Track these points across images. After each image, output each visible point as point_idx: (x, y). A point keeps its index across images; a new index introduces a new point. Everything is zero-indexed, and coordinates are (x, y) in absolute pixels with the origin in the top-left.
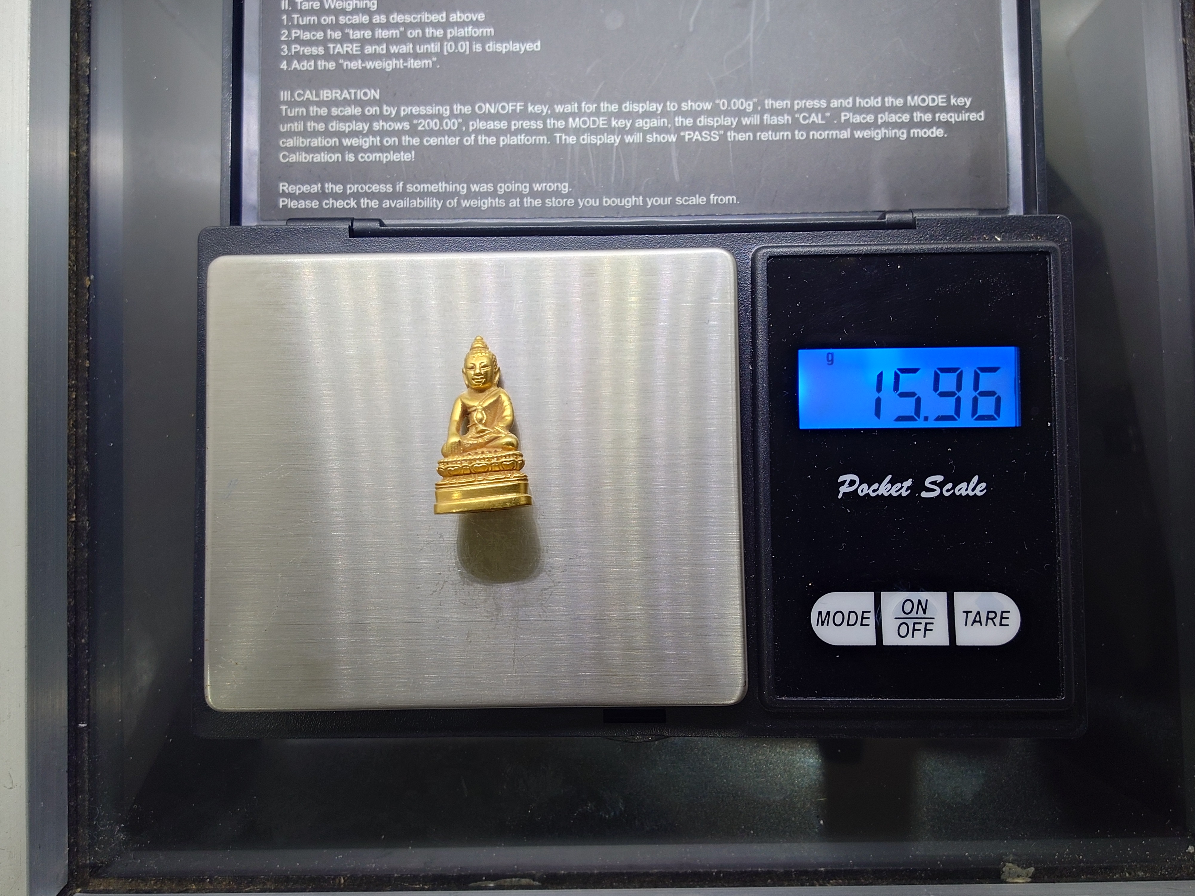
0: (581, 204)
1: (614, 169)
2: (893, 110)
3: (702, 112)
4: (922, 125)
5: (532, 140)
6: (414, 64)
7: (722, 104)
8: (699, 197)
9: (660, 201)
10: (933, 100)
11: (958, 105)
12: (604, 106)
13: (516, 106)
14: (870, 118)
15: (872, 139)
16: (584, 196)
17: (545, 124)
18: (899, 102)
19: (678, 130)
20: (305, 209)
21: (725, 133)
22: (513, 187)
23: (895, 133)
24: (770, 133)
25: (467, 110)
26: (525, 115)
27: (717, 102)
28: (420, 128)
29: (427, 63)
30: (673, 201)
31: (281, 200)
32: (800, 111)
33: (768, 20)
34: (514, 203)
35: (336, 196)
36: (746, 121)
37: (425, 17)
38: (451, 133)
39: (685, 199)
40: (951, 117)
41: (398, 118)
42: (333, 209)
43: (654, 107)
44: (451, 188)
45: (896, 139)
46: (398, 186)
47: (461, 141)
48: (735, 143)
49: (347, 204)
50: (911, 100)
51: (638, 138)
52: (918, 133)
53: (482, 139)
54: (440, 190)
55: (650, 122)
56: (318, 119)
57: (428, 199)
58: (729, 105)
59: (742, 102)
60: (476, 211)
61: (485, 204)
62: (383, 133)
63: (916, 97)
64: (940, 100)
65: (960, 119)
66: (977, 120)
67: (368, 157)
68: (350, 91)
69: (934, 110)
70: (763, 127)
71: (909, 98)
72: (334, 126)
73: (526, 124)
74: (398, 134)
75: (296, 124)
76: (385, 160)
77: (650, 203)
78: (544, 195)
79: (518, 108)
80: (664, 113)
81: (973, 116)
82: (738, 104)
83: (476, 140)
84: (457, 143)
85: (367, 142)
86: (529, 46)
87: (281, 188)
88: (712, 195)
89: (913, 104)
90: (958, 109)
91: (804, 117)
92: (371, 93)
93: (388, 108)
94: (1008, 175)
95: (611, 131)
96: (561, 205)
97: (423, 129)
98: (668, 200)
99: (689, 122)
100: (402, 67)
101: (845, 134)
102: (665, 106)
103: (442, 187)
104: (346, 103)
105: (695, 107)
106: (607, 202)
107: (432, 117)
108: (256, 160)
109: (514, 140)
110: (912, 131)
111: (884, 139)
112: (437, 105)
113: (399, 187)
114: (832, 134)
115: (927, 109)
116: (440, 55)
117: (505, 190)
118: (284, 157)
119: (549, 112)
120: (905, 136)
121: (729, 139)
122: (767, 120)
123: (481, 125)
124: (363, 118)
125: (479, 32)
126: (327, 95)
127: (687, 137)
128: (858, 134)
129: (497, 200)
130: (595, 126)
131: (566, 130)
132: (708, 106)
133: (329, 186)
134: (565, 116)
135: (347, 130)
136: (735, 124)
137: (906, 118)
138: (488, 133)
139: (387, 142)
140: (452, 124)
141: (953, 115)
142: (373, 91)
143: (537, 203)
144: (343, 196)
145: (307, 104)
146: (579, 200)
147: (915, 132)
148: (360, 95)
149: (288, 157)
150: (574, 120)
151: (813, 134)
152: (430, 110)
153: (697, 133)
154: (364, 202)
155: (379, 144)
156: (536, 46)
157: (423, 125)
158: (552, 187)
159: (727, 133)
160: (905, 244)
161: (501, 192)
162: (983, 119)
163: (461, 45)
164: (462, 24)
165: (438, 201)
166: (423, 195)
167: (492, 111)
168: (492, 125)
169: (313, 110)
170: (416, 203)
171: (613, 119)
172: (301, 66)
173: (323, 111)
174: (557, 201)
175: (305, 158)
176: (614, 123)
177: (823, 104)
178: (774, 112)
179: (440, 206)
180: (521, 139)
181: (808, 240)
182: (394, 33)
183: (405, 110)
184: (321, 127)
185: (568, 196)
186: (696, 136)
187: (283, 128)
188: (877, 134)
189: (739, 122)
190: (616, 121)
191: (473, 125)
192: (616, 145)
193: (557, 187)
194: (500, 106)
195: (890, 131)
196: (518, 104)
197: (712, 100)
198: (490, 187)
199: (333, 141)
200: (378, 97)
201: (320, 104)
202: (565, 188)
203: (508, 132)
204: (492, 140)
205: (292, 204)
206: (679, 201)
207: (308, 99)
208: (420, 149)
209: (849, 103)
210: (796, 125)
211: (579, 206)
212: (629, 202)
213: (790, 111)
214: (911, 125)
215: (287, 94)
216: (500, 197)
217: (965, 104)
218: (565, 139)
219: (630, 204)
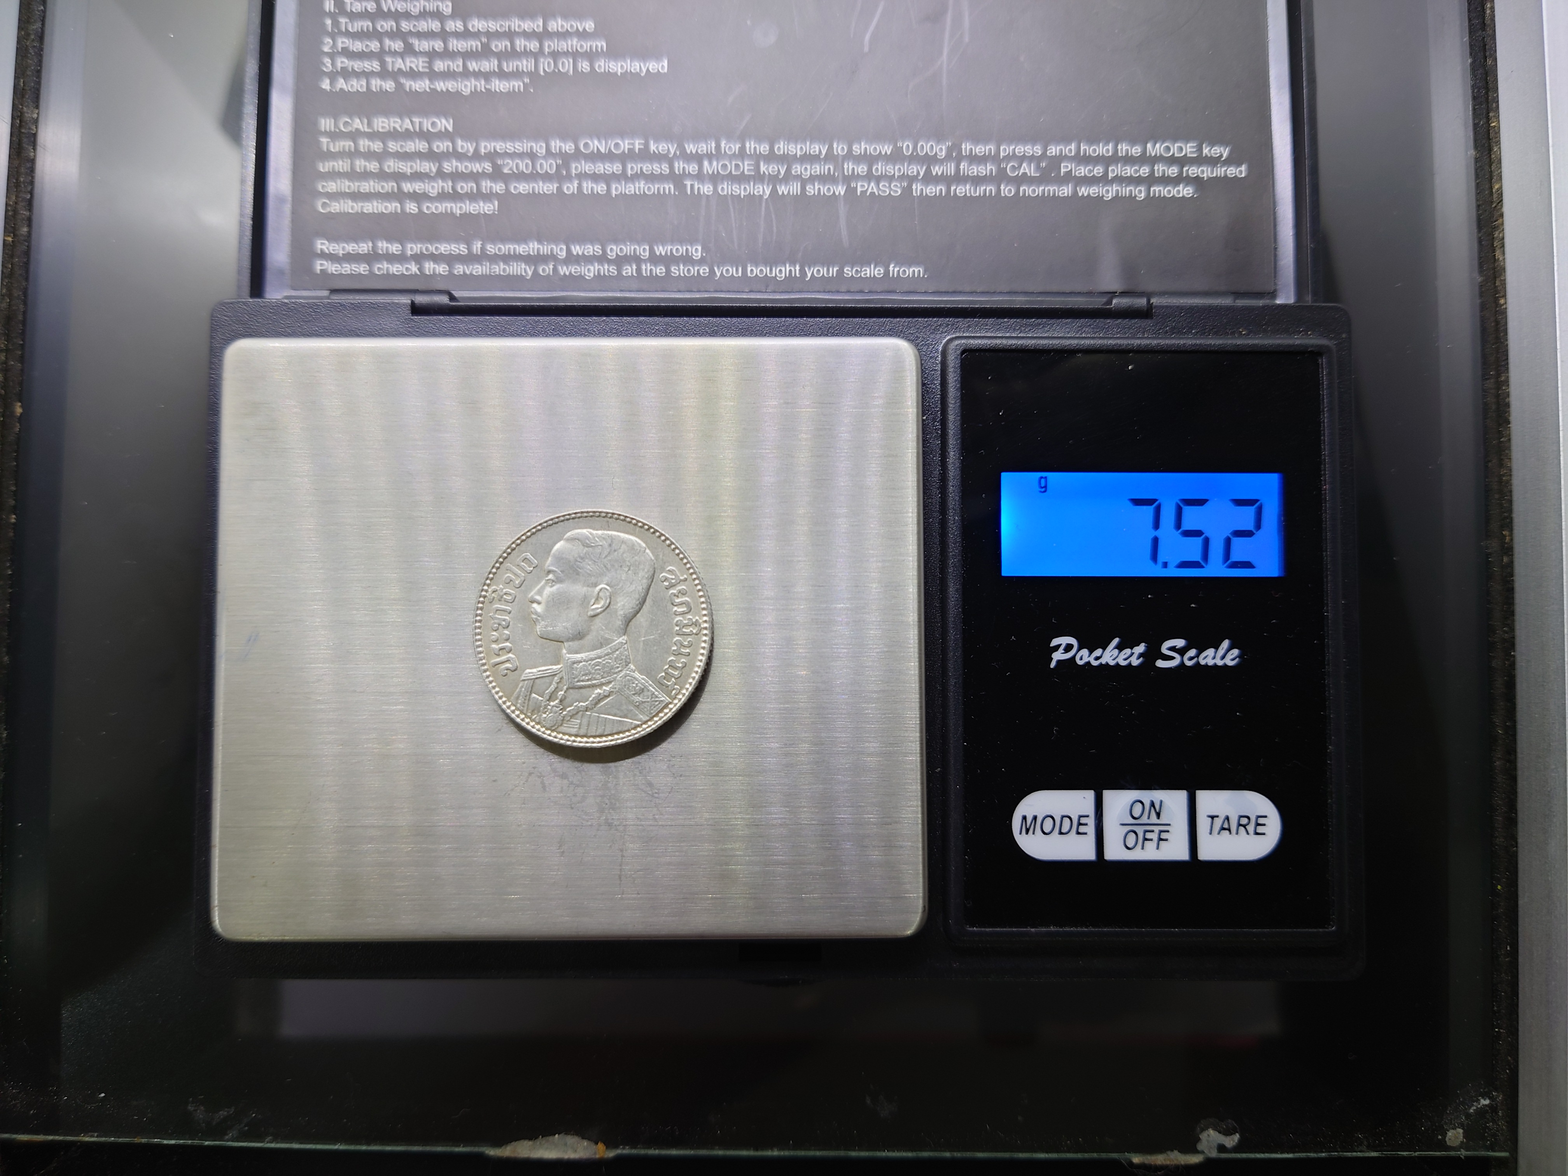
0: (718, 274)
1: (762, 230)
2: (1129, 160)
3: (880, 157)
4: (1165, 180)
5: (655, 188)
6: (499, 86)
7: (907, 146)
8: (875, 268)
9: (823, 271)
10: (1181, 149)
11: (1211, 156)
12: (750, 146)
13: (633, 144)
14: (1098, 170)
15: (1100, 198)
16: (722, 262)
17: (671, 167)
18: (1136, 151)
19: (847, 179)
20: (351, 276)
21: (910, 187)
22: (628, 249)
23: (1131, 191)
24: (968, 187)
25: (568, 147)
26: (645, 155)
27: (899, 144)
28: (506, 171)
29: (517, 84)
30: (841, 272)
31: (319, 262)
32: (1008, 158)
33: (967, 39)
34: (629, 270)
35: (391, 258)
36: (937, 170)
37: (516, 24)
38: (547, 177)
39: (857, 270)
40: (1203, 172)
41: (477, 156)
42: (388, 276)
43: (816, 148)
44: (545, 249)
45: (1132, 198)
46: (475, 247)
47: (559, 189)
48: (923, 198)
49: (407, 269)
50: (1151, 150)
51: (794, 188)
52: (1160, 191)
53: (588, 186)
54: (532, 253)
55: (811, 169)
56: (369, 155)
57: (515, 264)
58: (915, 148)
59: (932, 146)
60: (577, 281)
61: (590, 271)
62: (456, 176)
63: (1158, 145)
64: (1189, 149)
65: (1214, 175)
66: (1236, 176)
67: (436, 208)
68: (414, 120)
69: (1182, 162)
70: (959, 178)
71: (1149, 146)
72: (391, 165)
73: (647, 167)
74: (475, 177)
75: (341, 163)
76: (458, 212)
77: (809, 275)
78: (668, 260)
79: (637, 147)
80: (830, 157)
81: (1232, 171)
82: (927, 147)
83: (580, 187)
84: (555, 192)
85: (434, 188)
86: (653, 66)
87: (319, 246)
88: (893, 265)
89: (1153, 154)
90: (1213, 162)
91: (1013, 166)
92: (441, 123)
93: (465, 145)
94: (1276, 249)
95: (759, 178)
96: (692, 274)
97: (511, 172)
98: (834, 270)
99: (862, 169)
100: (483, 90)
101: (1066, 191)
102: (831, 148)
103: (533, 249)
104: (407, 135)
105: (871, 149)
106: (754, 271)
107: (521, 155)
108: (287, 208)
109: (630, 189)
110: (1152, 189)
111: (1116, 198)
112: (529, 138)
113: (477, 248)
114: (1049, 190)
115: (1172, 161)
116: (533, 75)
117: (617, 254)
118: (324, 205)
119: (678, 153)
120: (1143, 195)
121: (914, 194)
122: (964, 168)
123: (587, 167)
124: (430, 155)
125: (586, 45)
126: (384, 125)
127: (859, 190)
128: (1083, 191)
129: (606, 267)
130: (739, 173)
131: (700, 177)
132: (887, 149)
133: (383, 246)
134: (698, 158)
135: (409, 171)
136: (922, 174)
137: (1145, 171)
138: (595, 177)
139: (462, 188)
140: (548, 166)
141: (1205, 169)
142: (444, 121)
143: (660, 270)
144: (401, 258)
145: (354, 136)
146: (716, 269)
147: (1156, 189)
148: (427, 125)
149: (330, 206)
150: (710, 163)
151: (1025, 190)
152: (520, 146)
153: (872, 184)
154: (429, 267)
155: (451, 191)
156: (662, 66)
157: (509, 166)
158: (680, 250)
159: (912, 185)
160: (1139, 338)
161: (612, 255)
162: (1243, 175)
163: (563, 63)
164: (564, 35)
165: (528, 268)
166: (507, 258)
167: (603, 150)
168: (601, 168)
169: (364, 144)
170: (499, 269)
171: (762, 164)
172: (349, 87)
173: (376, 146)
174: (686, 269)
175: (352, 208)
176: (763, 168)
177: (1038, 150)
178: (974, 159)
179: (530, 273)
180: (641, 186)
181: (1014, 329)
182: (474, 44)
183: (486, 146)
184: (373, 166)
185: (702, 262)
186: (872, 188)
187: (324, 168)
188: (1108, 191)
189: (928, 172)
190: (766, 166)
191: (576, 167)
192: (765, 197)
193: (687, 249)
194: (613, 143)
195: (1124, 189)
196: (637, 142)
197: (893, 140)
198: (597, 249)
199: (389, 186)
200: (450, 129)
201: (373, 136)
202: (697, 252)
203: (623, 177)
204: (600, 188)
205: (333, 268)
206: (848, 271)
207: (357, 130)
208: (505, 199)
209: (1070, 150)
210: (1001, 177)
211: (717, 276)
212: (781, 272)
213: (995, 158)
214: (1151, 180)
215: (330, 122)
216: (610, 262)
217: (1221, 156)
218: (699, 188)
219: (783, 275)
